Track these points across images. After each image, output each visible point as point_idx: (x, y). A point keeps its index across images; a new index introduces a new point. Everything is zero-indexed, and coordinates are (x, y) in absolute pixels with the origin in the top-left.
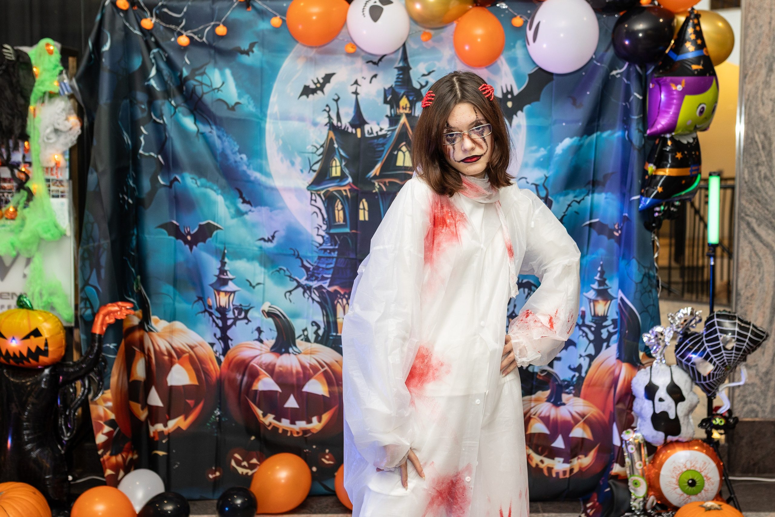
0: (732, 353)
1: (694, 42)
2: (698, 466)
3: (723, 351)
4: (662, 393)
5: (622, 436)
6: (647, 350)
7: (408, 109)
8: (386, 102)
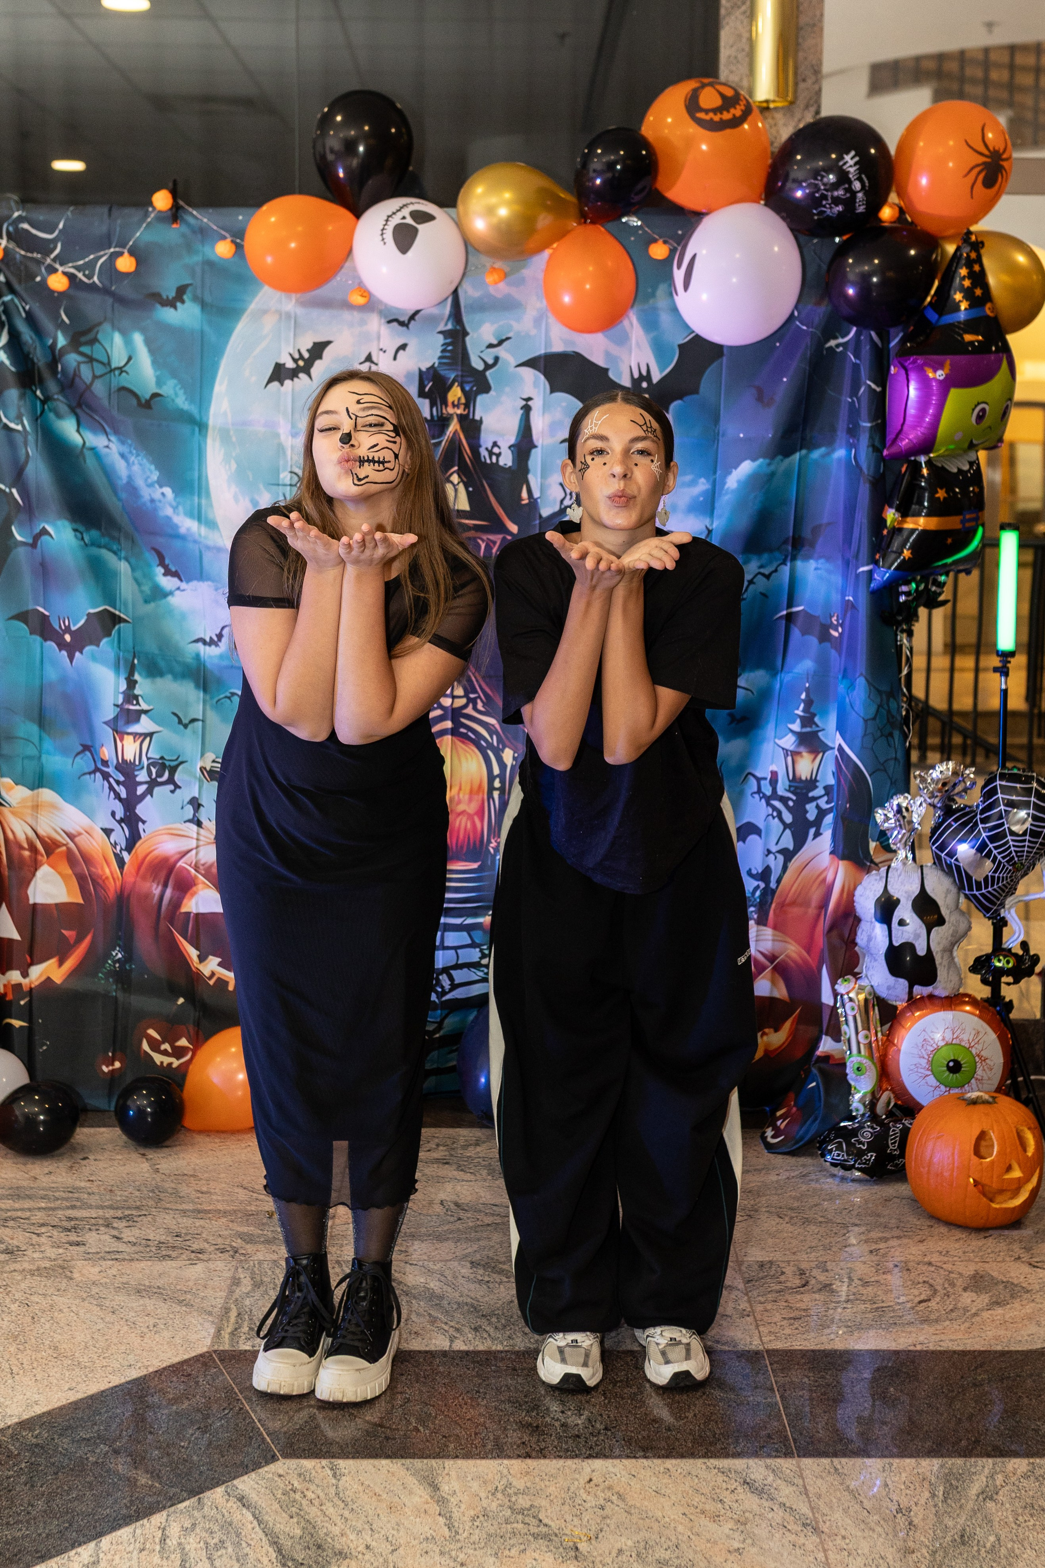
0: (1024, 841)
1: (968, 294)
2: (966, 1037)
3: (1009, 838)
4: (905, 911)
5: (837, 987)
6: (883, 836)
7: (462, 407)
8: (422, 394)
